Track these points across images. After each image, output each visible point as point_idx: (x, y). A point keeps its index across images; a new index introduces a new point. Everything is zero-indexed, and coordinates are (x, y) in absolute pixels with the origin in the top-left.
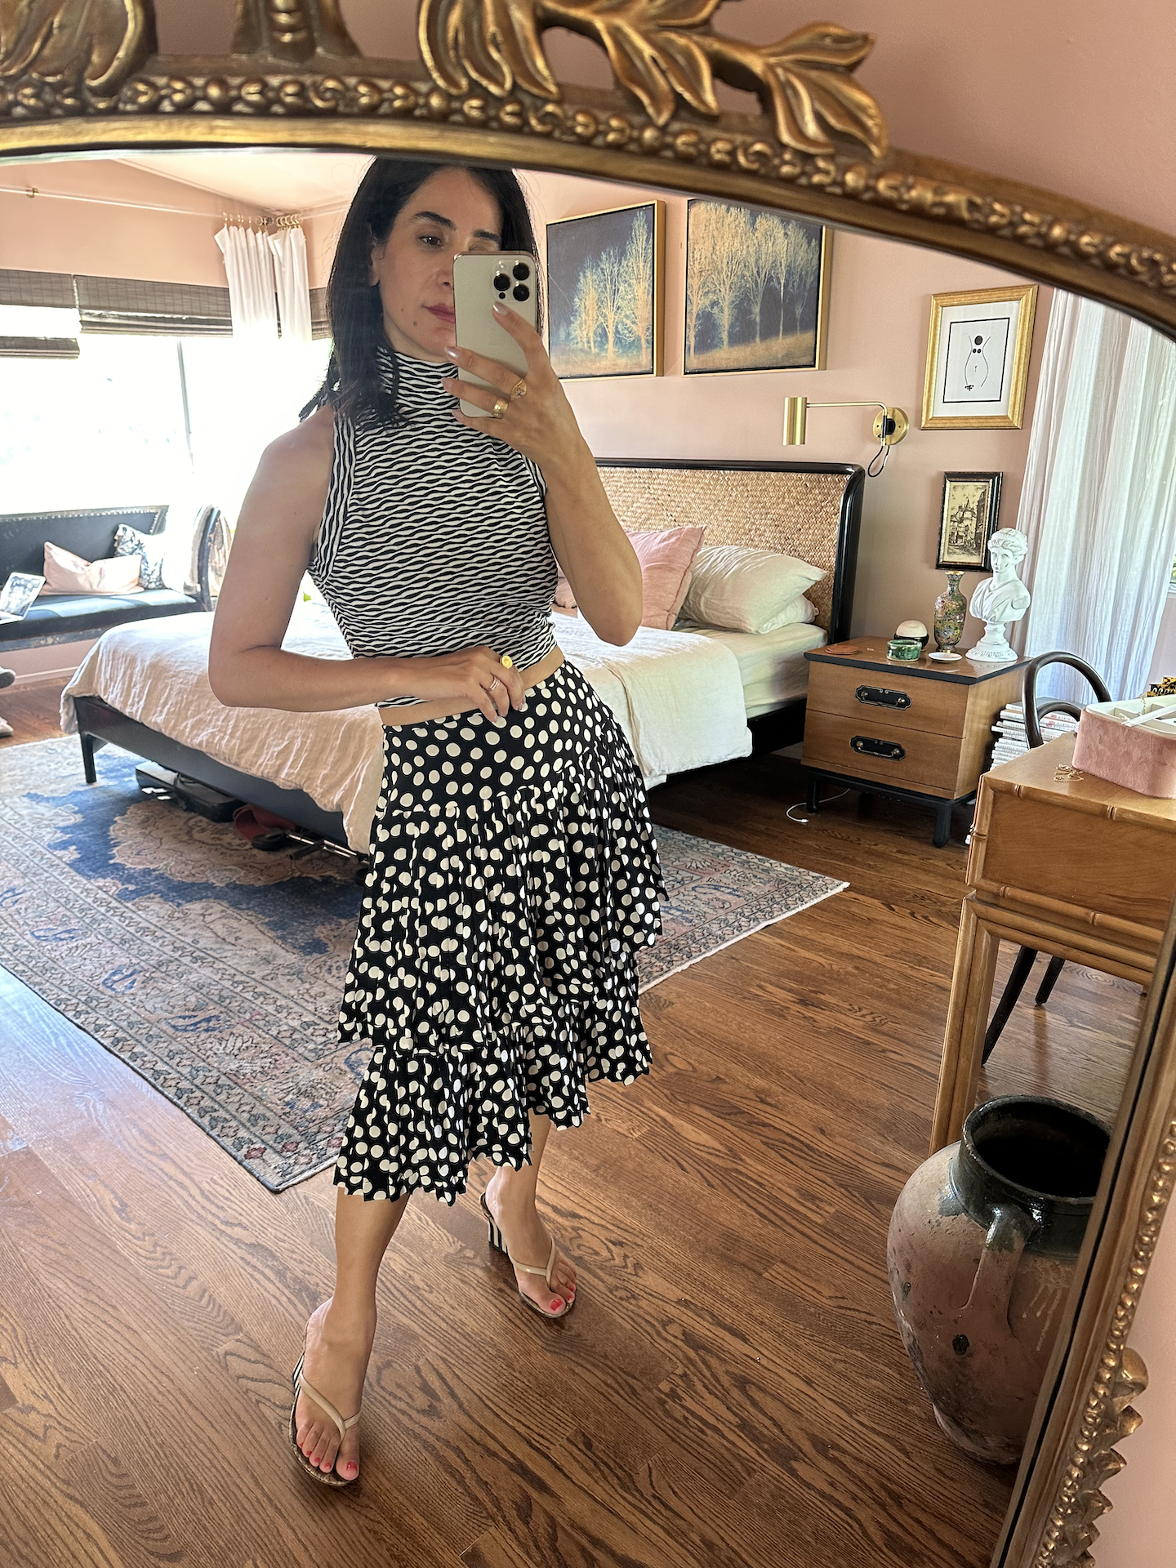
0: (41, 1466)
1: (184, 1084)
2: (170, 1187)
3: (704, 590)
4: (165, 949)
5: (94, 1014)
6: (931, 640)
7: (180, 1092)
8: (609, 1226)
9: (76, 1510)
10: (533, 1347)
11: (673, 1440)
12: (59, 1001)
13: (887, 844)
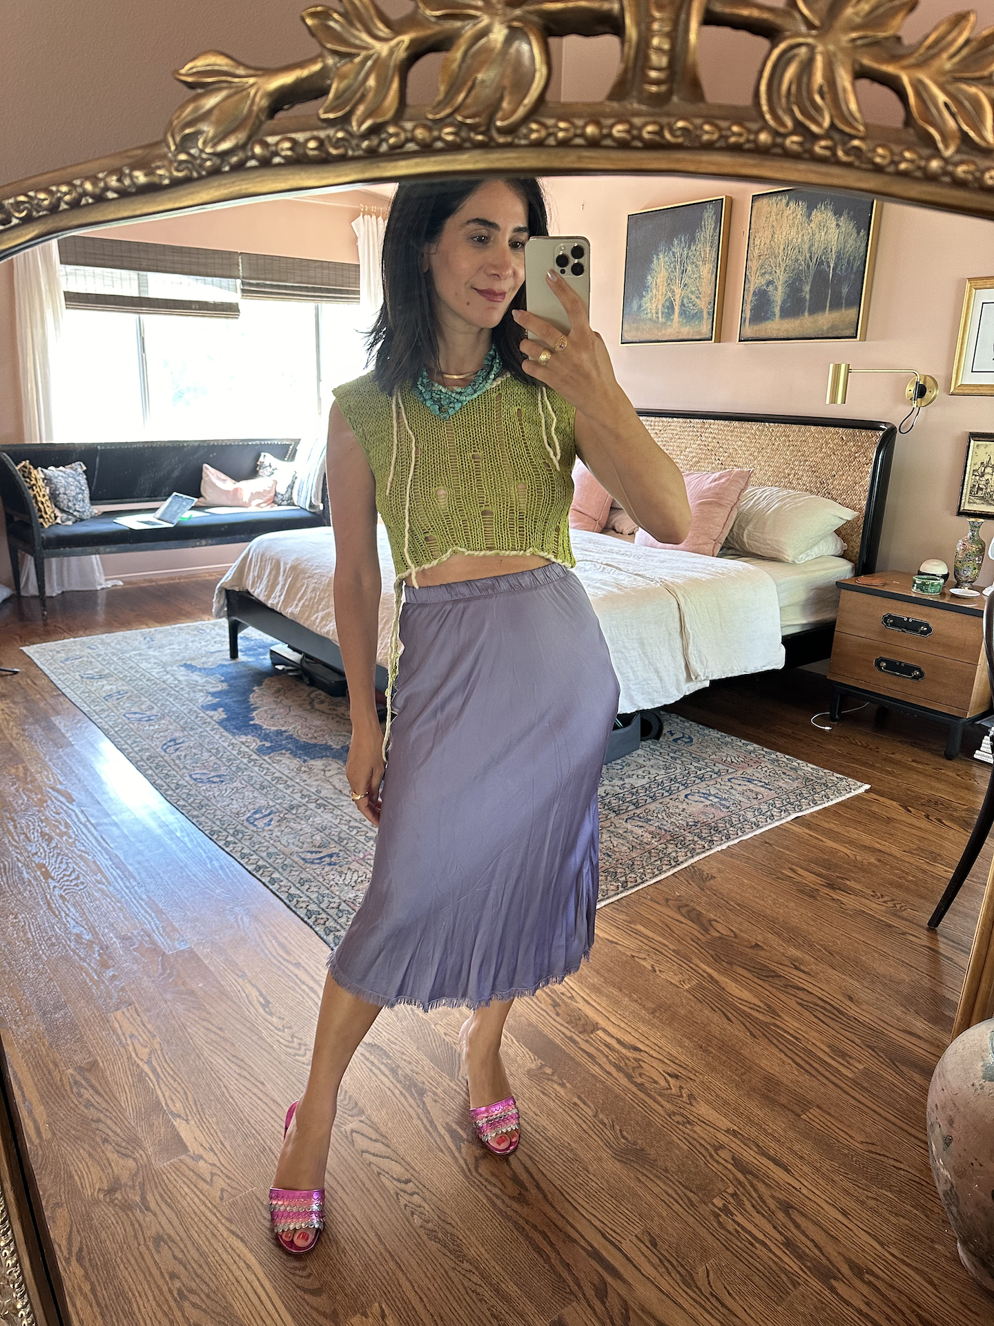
0: (210, 1205)
1: (313, 907)
2: (304, 991)
3: (748, 523)
4: (295, 796)
5: (239, 844)
6: (952, 578)
7: (310, 913)
8: (666, 1061)
9: (238, 1244)
10: (604, 1155)
11: (727, 1249)
12: (213, 832)
13: (904, 754)
